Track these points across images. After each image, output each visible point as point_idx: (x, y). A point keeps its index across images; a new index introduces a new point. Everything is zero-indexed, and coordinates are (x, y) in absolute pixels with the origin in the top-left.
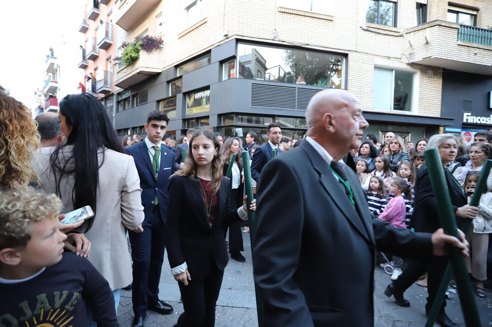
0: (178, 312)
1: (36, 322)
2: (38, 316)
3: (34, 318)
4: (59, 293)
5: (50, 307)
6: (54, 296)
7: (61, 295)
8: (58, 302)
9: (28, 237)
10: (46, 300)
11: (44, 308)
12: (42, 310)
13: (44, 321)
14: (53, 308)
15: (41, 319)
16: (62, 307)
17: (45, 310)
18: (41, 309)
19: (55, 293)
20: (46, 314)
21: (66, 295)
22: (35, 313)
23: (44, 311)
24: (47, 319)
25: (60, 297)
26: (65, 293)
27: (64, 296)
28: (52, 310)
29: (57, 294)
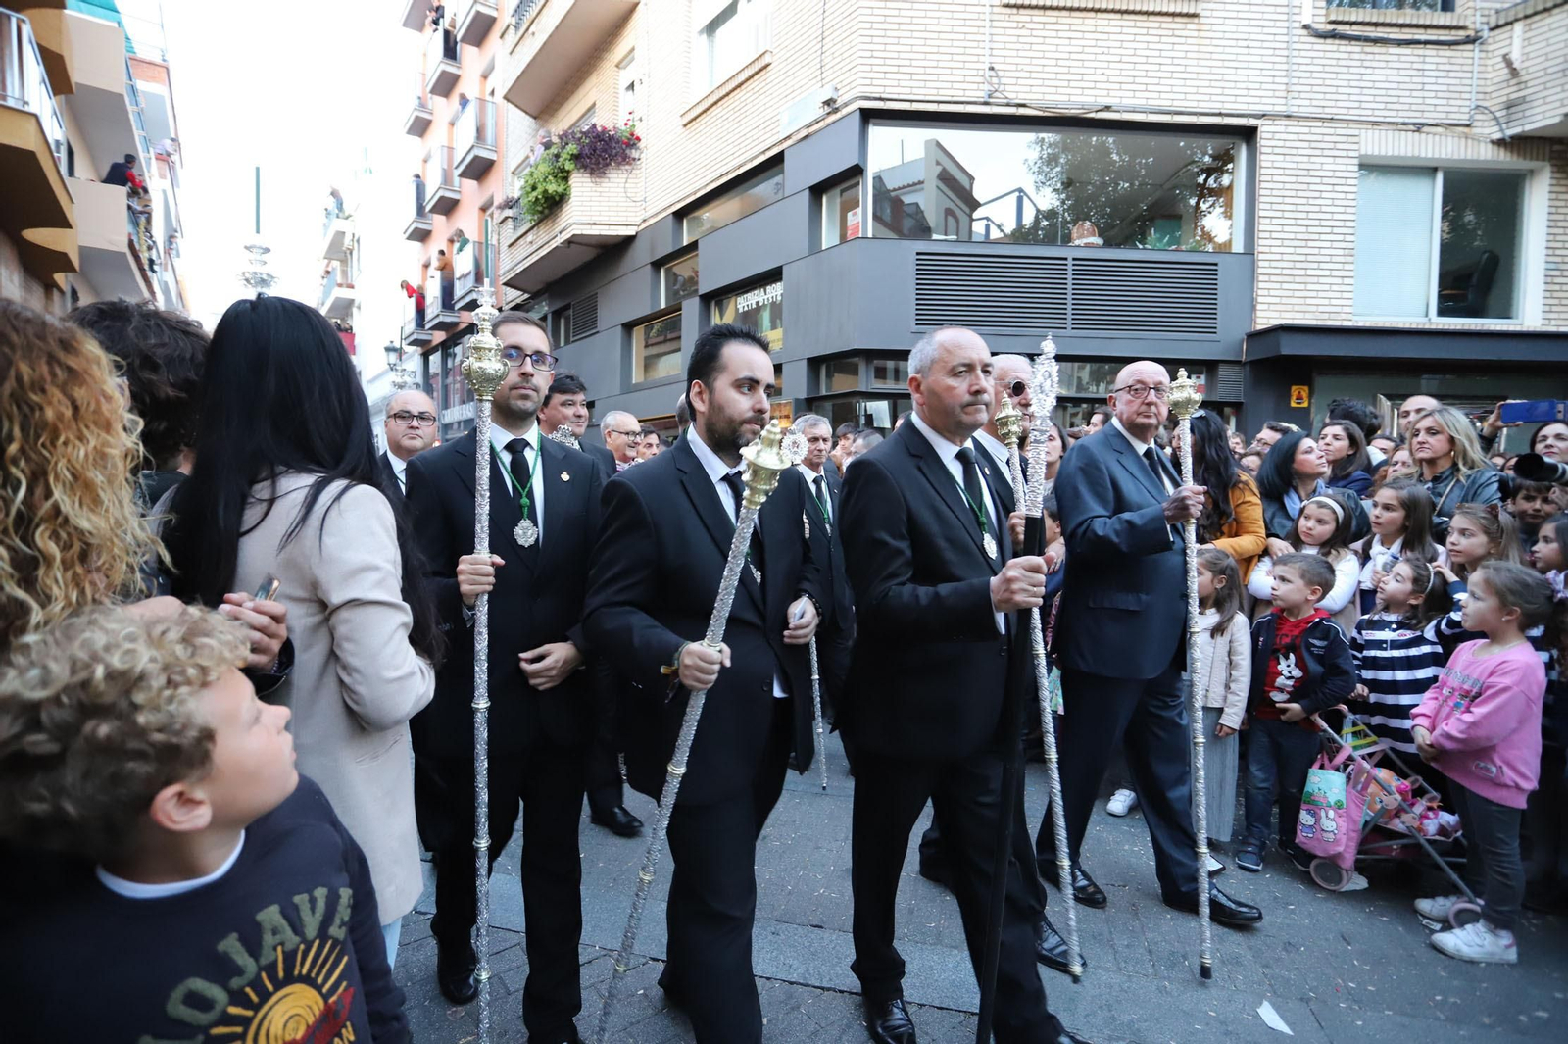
0: (645, 989)
1: (270, 987)
2: (271, 969)
3: (264, 975)
4: (305, 897)
5: (297, 939)
6: (296, 908)
7: (313, 901)
8: (311, 924)
9: (208, 736)
10: (283, 922)
11: (282, 944)
12: (279, 949)
13: (290, 979)
14: (304, 940)
15: (281, 974)
16: (323, 934)
17: (286, 949)
18: (275, 949)
19: (297, 899)
20: (290, 958)
21: (324, 899)
22: (263, 961)
23: (284, 952)
24: (296, 973)
25: (313, 909)
26: (321, 893)
27: (321, 905)
28: (302, 947)
29: (301, 899)
